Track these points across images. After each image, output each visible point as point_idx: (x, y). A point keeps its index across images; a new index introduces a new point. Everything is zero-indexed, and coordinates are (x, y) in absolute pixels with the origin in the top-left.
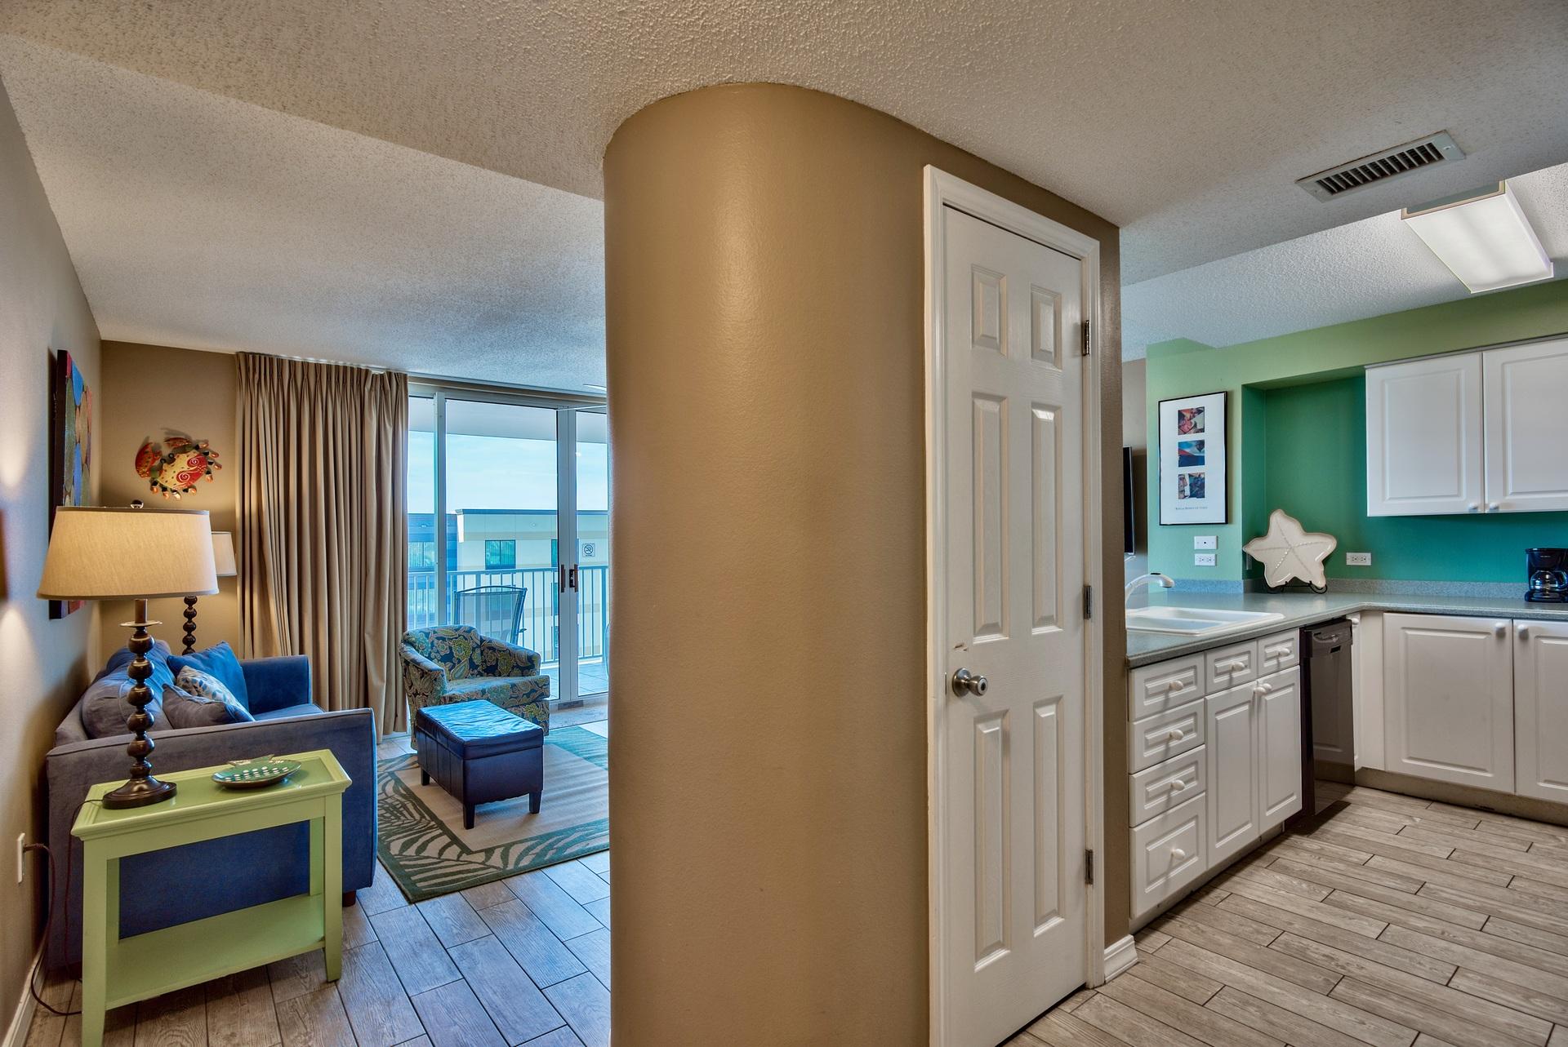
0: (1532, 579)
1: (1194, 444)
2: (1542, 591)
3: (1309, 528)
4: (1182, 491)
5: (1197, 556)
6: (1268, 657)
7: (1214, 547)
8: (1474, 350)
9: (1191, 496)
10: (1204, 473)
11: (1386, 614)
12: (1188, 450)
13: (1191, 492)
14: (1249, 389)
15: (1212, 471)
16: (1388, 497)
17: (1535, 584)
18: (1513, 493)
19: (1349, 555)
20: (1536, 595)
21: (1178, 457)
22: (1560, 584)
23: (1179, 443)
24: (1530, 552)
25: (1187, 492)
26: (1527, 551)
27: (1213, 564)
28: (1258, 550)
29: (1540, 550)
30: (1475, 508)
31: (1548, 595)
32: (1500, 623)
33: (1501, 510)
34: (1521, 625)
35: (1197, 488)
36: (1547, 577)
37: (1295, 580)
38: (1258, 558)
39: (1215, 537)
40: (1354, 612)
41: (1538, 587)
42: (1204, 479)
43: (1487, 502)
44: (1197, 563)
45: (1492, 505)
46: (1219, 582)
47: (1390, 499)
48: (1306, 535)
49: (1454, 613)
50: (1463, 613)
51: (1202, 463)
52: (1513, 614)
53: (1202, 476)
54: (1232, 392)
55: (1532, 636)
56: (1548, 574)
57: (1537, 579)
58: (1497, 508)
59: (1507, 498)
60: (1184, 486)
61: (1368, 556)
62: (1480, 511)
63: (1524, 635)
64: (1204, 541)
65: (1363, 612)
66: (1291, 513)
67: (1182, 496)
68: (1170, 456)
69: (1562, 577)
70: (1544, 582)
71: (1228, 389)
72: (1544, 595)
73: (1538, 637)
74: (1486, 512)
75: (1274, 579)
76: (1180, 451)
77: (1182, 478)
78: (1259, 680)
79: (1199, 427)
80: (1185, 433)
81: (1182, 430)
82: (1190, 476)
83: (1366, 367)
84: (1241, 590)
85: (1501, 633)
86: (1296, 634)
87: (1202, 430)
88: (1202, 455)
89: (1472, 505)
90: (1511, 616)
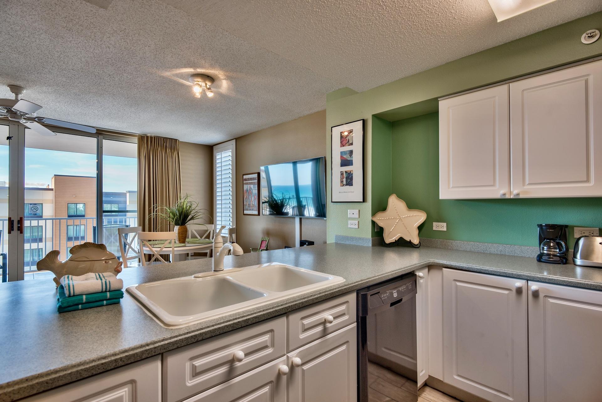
0: (542, 246)
1: (348, 152)
2: (548, 255)
3: (411, 206)
4: (342, 182)
5: (350, 222)
6: (306, 328)
7: (358, 217)
8: (504, 82)
9: (347, 185)
10: (352, 171)
11: (444, 269)
12: (345, 156)
13: (346, 182)
14: (376, 117)
15: (356, 169)
16: (451, 186)
17: (543, 248)
18: (529, 184)
19: (434, 224)
20: (544, 258)
21: (340, 161)
22: (560, 250)
23: (341, 152)
24: (540, 226)
25: (345, 183)
26: (538, 225)
27: (357, 227)
28: (381, 219)
29: (546, 225)
30: (504, 194)
31: (552, 258)
32: (519, 283)
33: (522, 196)
34: (534, 286)
35: (348, 180)
36: (552, 244)
37: (401, 239)
38: (381, 224)
39: (358, 210)
40: (421, 268)
41: (545, 252)
42: (352, 173)
43: (512, 190)
44: (349, 226)
45: (515, 192)
46: (360, 239)
47: (453, 187)
48: (410, 210)
49: (487, 272)
50: (493, 273)
51: (352, 165)
52: (528, 276)
53: (352, 172)
54: (367, 120)
55: (541, 295)
56: (553, 243)
57: (544, 245)
58: (518, 194)
59: (525, 187)
60: (343, 178)
61: (445, 224)
62: (507, 197)
63: (536, 294)
64: (352, 212)
65: (430, 267)
66: (401, 197)
67: (342, 185)
68: (337, 160)
69: (561, 245)
70: (549, 247)
71: (365, 119)
72: (550, 258)
73: (546, 296)
74: (512, 197)
75: (389, 239)
76: (341, 157)
77: (342, 174)
78: (289, 355)
79: (350, 142)
80: (344, 146)
81: (342, 145)
82: (346, 172)
83: (439, 99)
84: (370, 244)
85: (519, 291)
86: (352, 298)
87: (352, 144)
88: (351, 159)
89: (502, 192)
90: (526, 278)
